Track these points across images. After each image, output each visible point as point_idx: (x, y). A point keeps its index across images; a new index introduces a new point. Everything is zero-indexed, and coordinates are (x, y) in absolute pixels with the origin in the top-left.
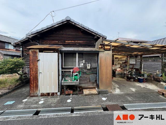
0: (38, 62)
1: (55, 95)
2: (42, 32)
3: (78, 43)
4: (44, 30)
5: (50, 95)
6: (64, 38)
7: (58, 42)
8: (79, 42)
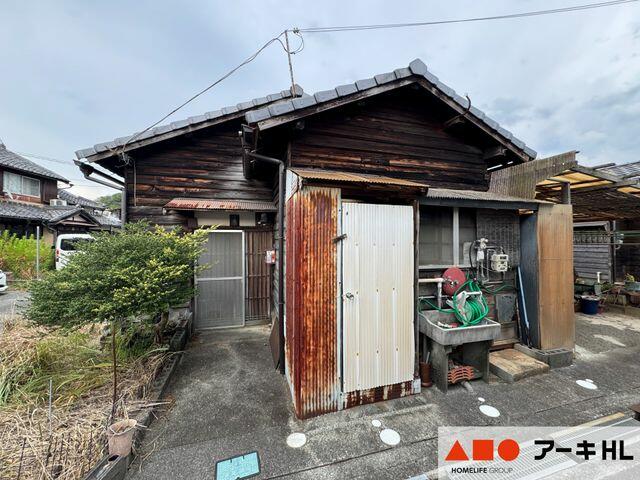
0: (339, 246)
1: (403, 393)
2: (318, 110)
3: (432, 169)
4: (326, 103)
5: (385, 397)
6: (383, 145)
7: (361, 162)
8: (435, 165)
